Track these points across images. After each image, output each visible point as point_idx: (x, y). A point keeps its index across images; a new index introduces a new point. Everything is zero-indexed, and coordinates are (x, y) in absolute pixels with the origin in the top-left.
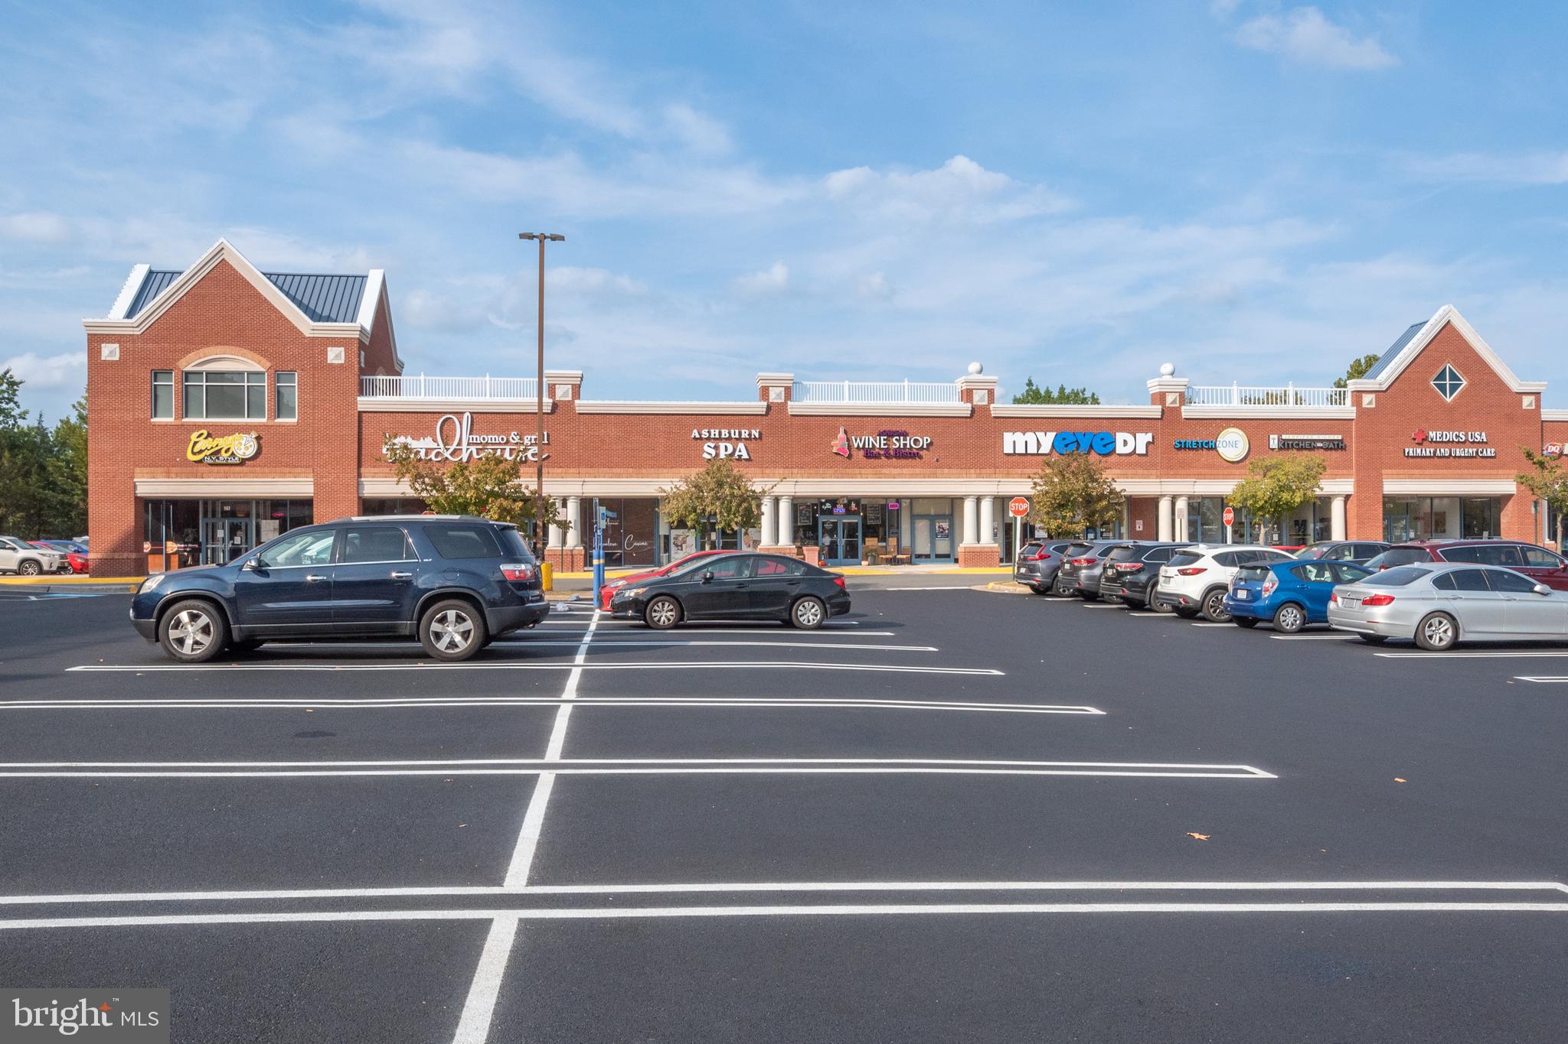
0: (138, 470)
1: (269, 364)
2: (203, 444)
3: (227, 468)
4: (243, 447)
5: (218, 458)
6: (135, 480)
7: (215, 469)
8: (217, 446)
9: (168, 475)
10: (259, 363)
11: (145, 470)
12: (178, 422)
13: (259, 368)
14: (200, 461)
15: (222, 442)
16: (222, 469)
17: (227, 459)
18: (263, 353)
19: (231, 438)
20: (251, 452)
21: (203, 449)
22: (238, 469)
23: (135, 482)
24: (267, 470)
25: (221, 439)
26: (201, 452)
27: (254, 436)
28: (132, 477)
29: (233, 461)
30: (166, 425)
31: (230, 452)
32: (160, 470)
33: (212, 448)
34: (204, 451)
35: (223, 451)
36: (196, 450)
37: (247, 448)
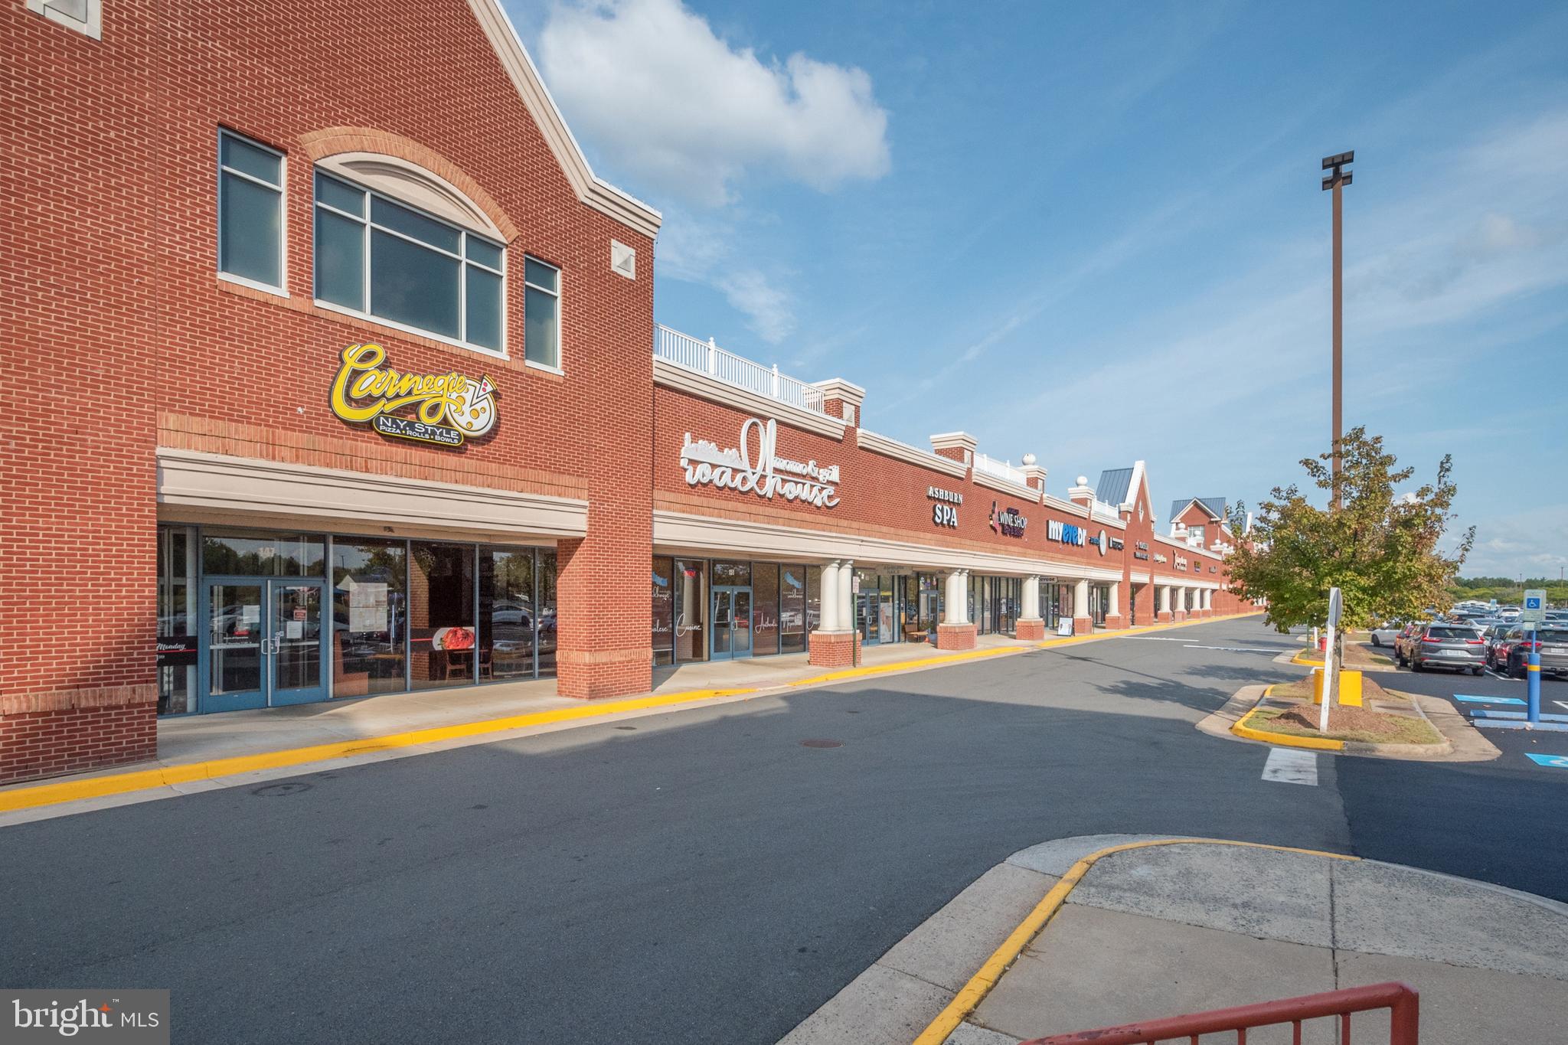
0: (170, 420)
1: (514, 232)
2: (371, 382)
3: (426, 455)
4: (466, 408)
5: (411, 425)
6: (160, 451)
7: (400, 452)
8: (410, 393)
9: (271, 449)
10: (495, 221)
11: (197, 424)
12: (300, 304)
13: (494, 232)
14: (369, 425)
15: (424, 388)
16: (417, 455)
17: (433, 433)
18: (505, 201)
19: (441, 381)
20: (482, 424)
21: (376, 393)
22: (452, 460)
23: (158, 458)
24: (509, 471)
25: (418, 378)
26: (369, 400)
27: (489, 388)
28: (151, 441)
29: (445, 440)
30: (266, 304)
31: (438, 418)
32: (246, 430)
33: (398, 396)
34: (378, 399)
35: (423, 410)
36: (356, 393)
37: (476, 414)
